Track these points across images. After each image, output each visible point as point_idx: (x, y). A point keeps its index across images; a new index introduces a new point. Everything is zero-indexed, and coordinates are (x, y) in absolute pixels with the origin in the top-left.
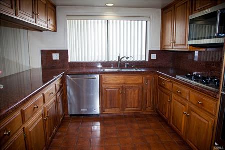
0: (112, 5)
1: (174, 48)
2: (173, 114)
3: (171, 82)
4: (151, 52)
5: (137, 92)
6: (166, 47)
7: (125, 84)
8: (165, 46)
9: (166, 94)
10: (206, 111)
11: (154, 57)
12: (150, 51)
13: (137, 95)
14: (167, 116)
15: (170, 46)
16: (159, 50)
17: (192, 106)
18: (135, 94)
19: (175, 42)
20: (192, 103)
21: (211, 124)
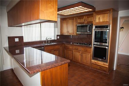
1: (68, 34)
2: (74, 56)
3: (72, 46)
5: (57, 52)
7: (53, 49)
8: (63, 33)
11: (58, 37)
12: (57, 35)
14: (71, 58)
15: (66, 33)
16: (60, 34)
19: (69, 32)
20: (82, 51)
21: (90, 55)
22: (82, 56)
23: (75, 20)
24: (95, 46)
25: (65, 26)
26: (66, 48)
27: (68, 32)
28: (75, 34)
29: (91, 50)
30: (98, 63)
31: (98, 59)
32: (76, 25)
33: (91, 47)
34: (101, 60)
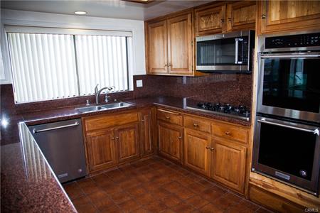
0: (84, 13)
1: (170, 71)
3: (180, 115)
4: (136, 78)
5: (132, 133)
6: (156, 71)
7: (116, 125)
8: (154, 69)
9: (173, 130)
10: (236, 140)
11: (140, 83)
12: (134, 76)
13: (133, 138)
14: (178, 155)
15: (164, 69)
16: (145, 73)
17: (217, 139)
18: (130, 137)
19: (171, 65)
20: (216, 135)
21: (243, 152)
22: (213, 151)
23: (189, 21)
24: (263, 119)
25: (158, 44)
26: (162, 121)
27: (169, 65)
28: (191, 73)
29: (248, 133)
30: (277, 189)
31: (277, 173)
32: (195, 39)
33: (248, 124)
34: (288, 178)
